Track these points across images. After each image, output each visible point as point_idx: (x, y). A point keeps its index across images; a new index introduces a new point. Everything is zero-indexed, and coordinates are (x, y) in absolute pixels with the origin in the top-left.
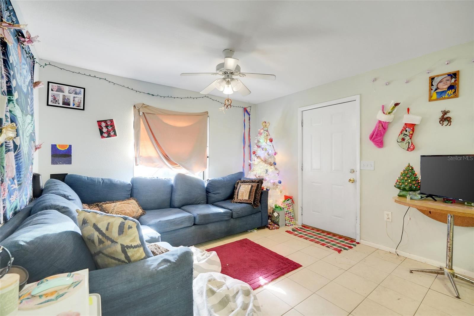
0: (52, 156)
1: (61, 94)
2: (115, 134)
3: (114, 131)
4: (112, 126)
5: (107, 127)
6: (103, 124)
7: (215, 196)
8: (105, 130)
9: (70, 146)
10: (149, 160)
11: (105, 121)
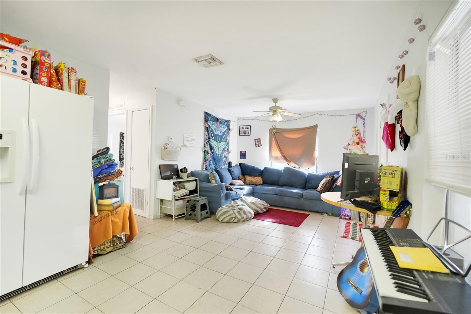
0: (241, 155)
1: (243, 130)
2: (261, 145)
3: (261, 144)
4: (260, 141)
5: (258, 142)
6: (257, 141)
7: (309, 184)
8: (257, 144)
9: (246, 151)
10: (276, 158)
11: (257, 139)
